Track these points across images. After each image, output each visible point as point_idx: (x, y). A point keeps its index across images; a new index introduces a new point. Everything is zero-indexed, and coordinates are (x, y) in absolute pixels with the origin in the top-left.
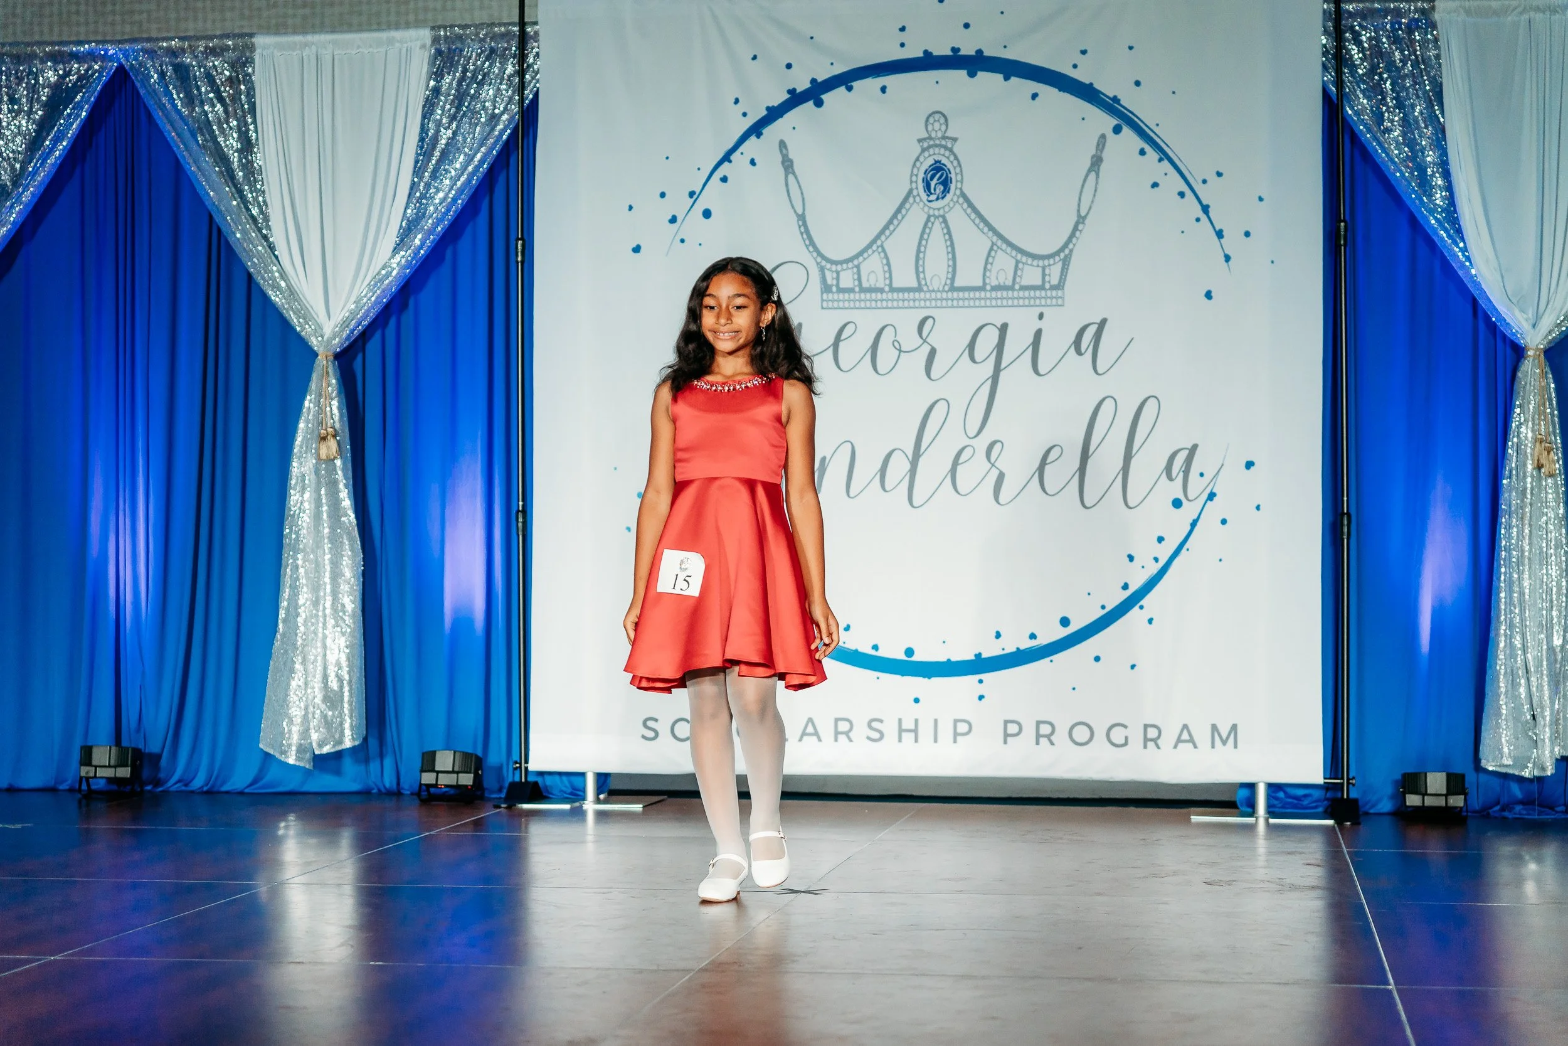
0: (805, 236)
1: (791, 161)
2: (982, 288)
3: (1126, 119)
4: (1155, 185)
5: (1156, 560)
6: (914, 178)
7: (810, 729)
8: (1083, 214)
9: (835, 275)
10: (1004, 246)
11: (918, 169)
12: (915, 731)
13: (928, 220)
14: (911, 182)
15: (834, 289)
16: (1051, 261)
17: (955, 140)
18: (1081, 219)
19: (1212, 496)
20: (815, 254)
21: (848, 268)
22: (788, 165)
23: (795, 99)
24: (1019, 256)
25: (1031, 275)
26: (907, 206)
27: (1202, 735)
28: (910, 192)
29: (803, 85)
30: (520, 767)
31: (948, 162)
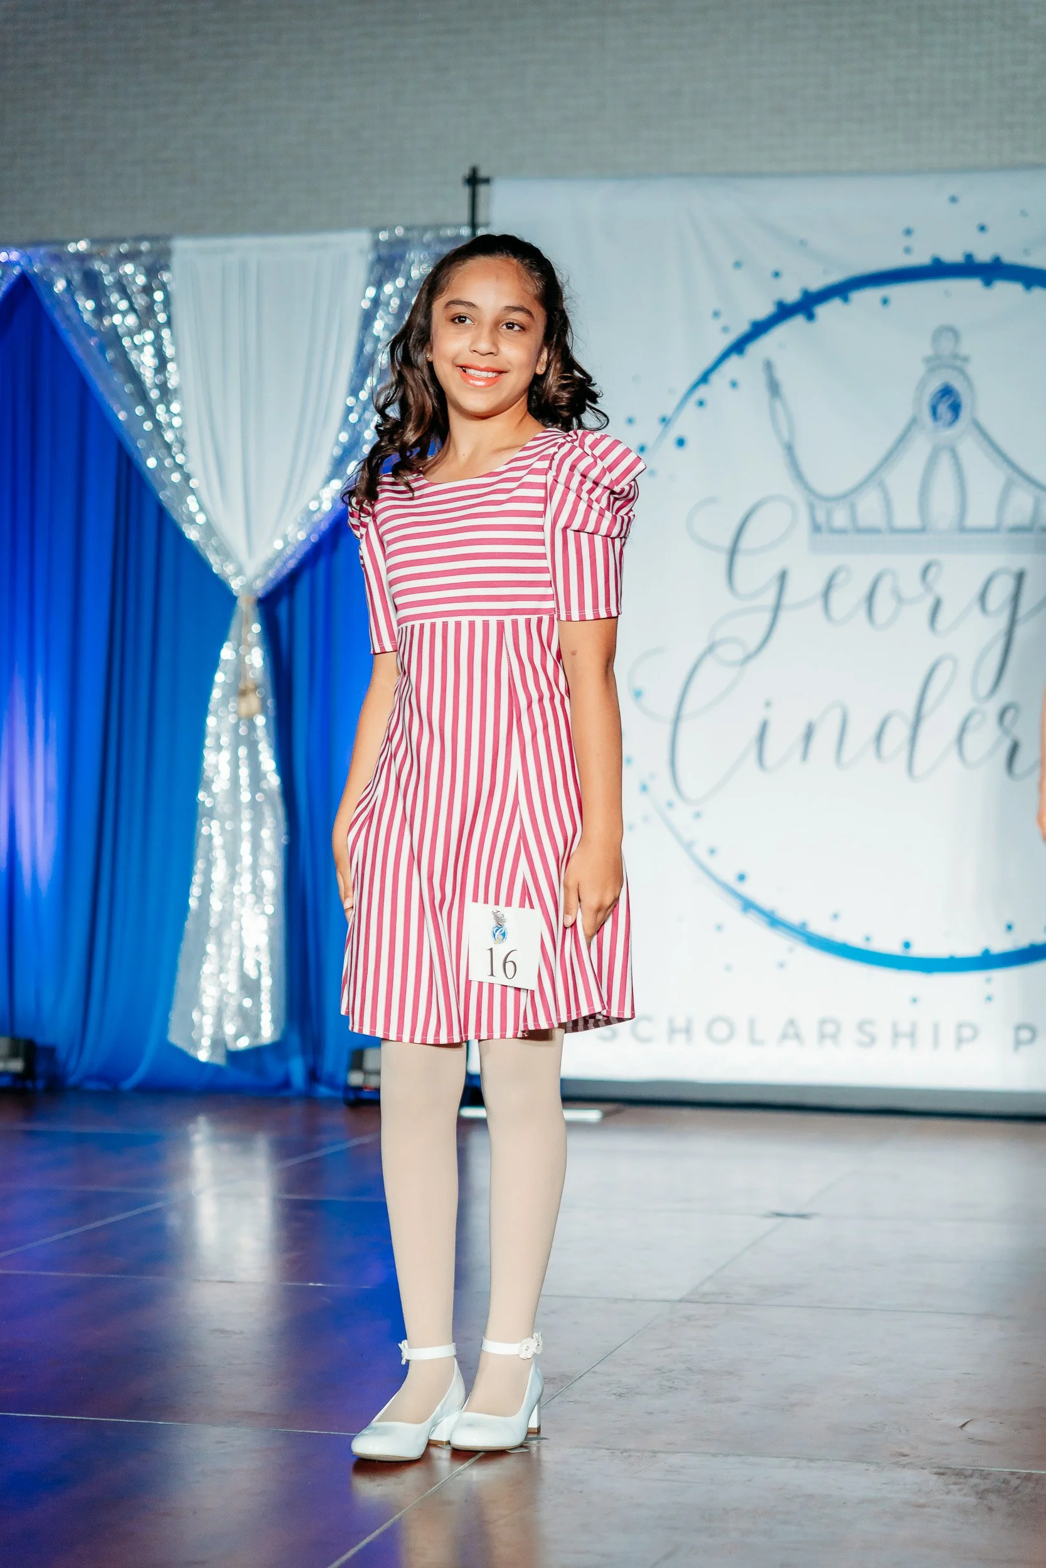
0: (792, 469)
1: (777, 384)
2: (996, 530)
6: (919, 403)
7: (791, 1031)
9: (826, 513)
10: (1021, 481)
11: (924, 392)
12: (912, 1035)
13: (935, 452)
14: (916, 407)
15: (826, 529)
17: (966, 359)
20: (804, 490)
21: (841, 506)
22: (774, 388)
23: (784, 312)
24: (1039, 492)
26: (911, 435)
28: (914, 421)
29: (792, 296)
31: (958, 385)
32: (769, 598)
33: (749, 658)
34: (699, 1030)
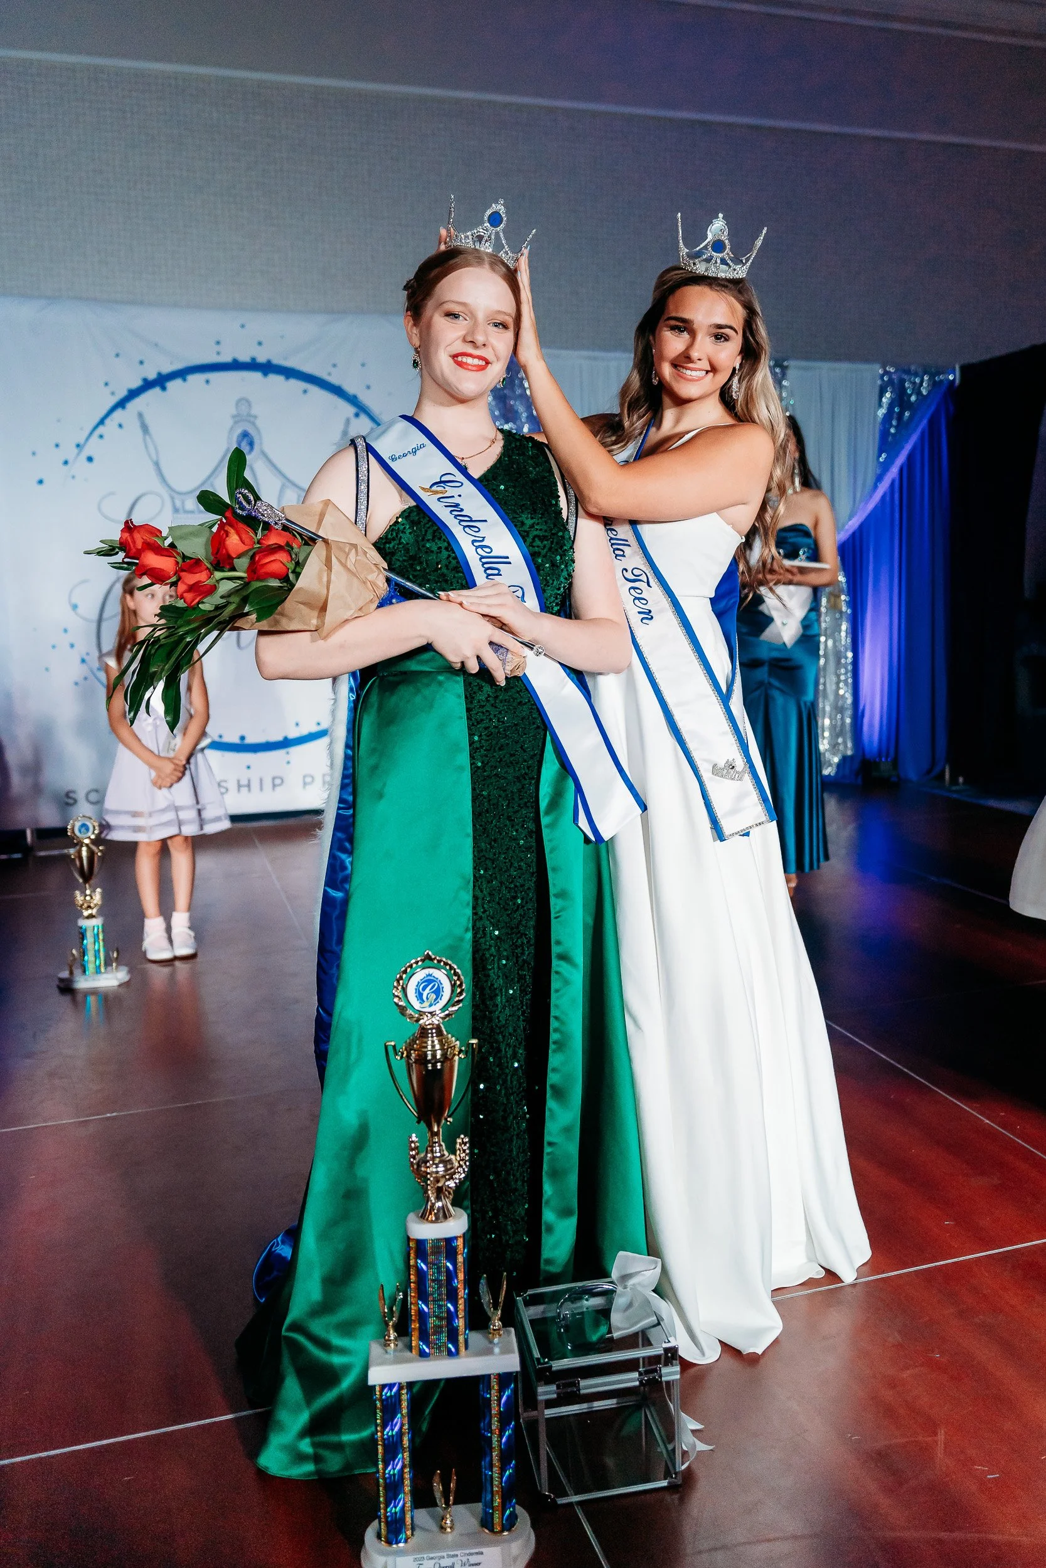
0: (159, 476)
1: (147, 426)
3: (362, 409)
6: (230, 441)
9: (181, 502)
10: (289, 485)
11: (233, 435)
12: (249, 786)
14: (229, 443)
15: (181, 511)
17: (256, 417)
20: (167, 488)
21: (189, 498)
22: (145, 428)
23: (147, 385)
24: (300, 492)
29: (152, 376)
31: (251, 431)
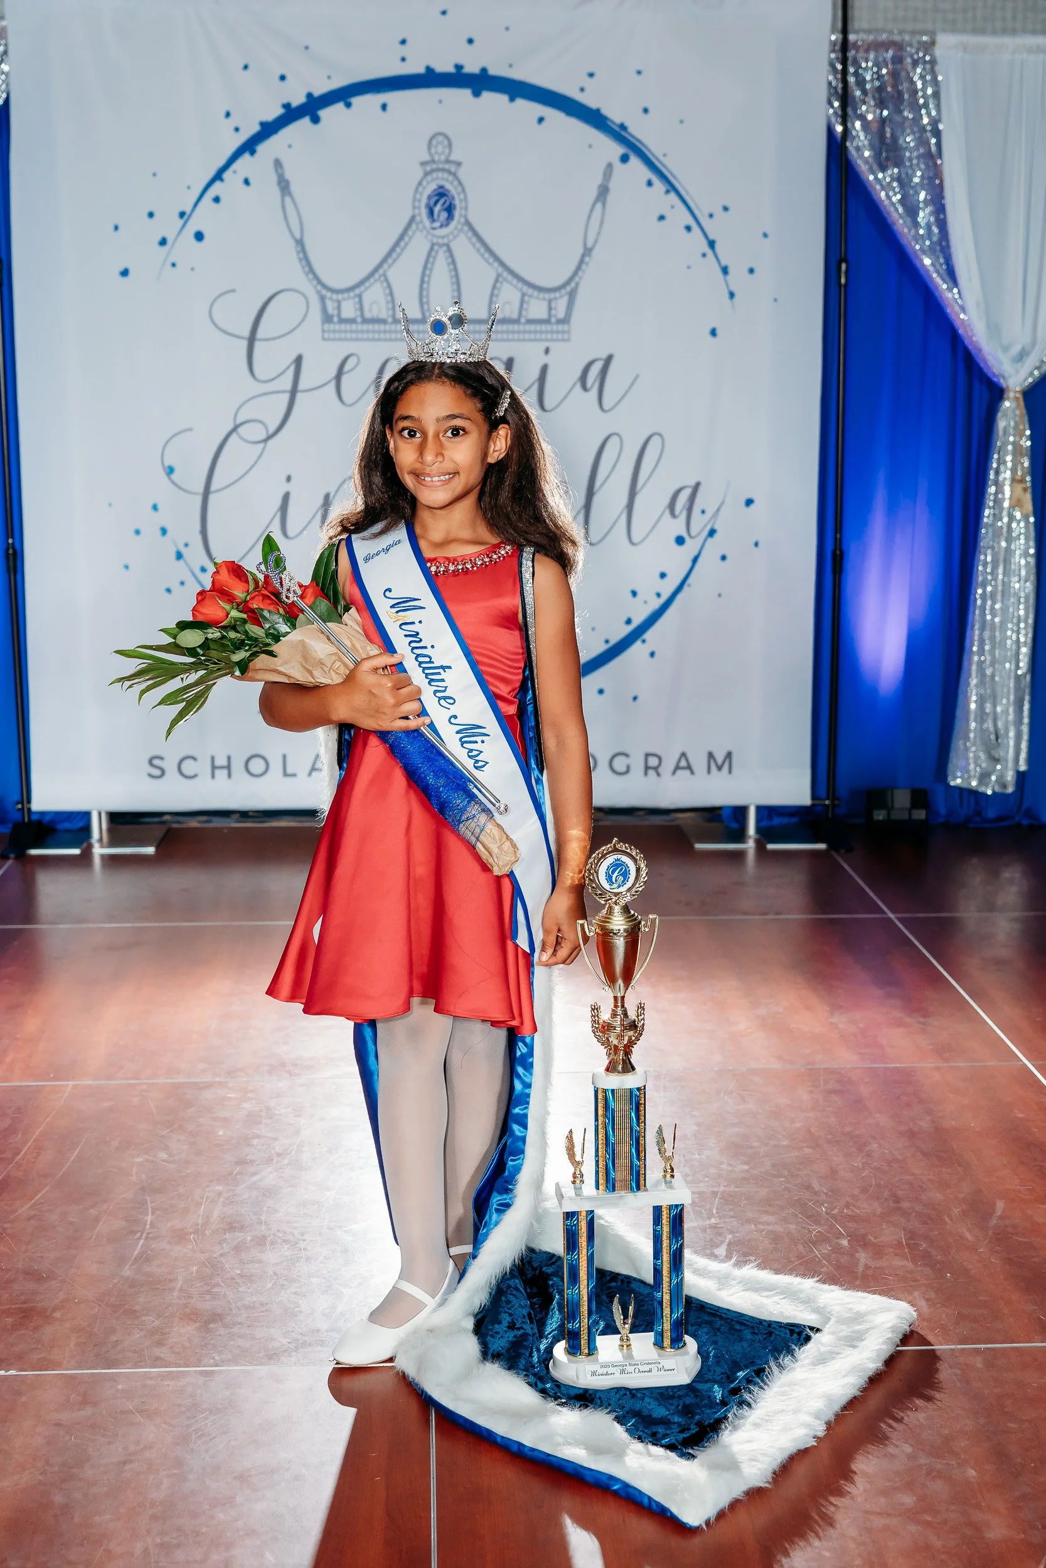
0: (304, 263)
1: (287, 183)
3: (632, 148)
4: (662, 218)
5: (659, 595)
6: (417, 204)
8: (589, 245)
9: (336, 304)
10: (510, 278)
11: (421, 194)
13: (432, 249)
14: (414, 208)
15: (336, 319)
16: (557, 294)
17: (459, 164)
18: (587, 252)
19: (712, 533)
20: (315, 282)
21: (349, 298)
22: (284, 186)
23: (291, 114)
24: (525, 288)
25: (537, 309)
26: (410, 233)
27: (699, 761)
28: (413, 219)
29: (298, 100)
30: (23, 808)
31: (452, 188)
32: (286, 382)
33: (270, 437)
34: (238, 766)
